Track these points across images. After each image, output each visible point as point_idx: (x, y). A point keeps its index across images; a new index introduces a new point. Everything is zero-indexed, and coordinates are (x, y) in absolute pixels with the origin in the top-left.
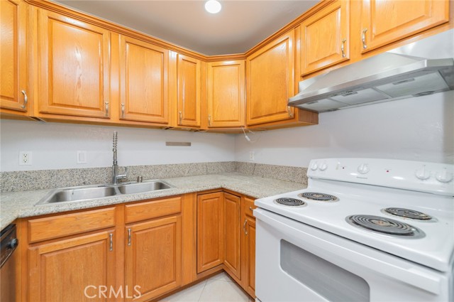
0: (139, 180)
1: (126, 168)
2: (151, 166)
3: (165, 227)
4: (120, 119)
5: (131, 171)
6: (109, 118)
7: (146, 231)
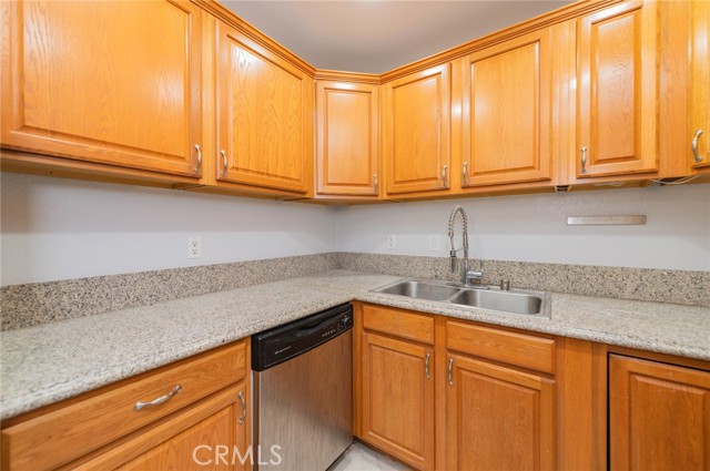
0: (506, 286)
1: (482, 263)
2: (532, 265)
3: (517, 388)
4: (463, 188)
5: (495, 268)
6: (448, 189)
7: (477, 376)
